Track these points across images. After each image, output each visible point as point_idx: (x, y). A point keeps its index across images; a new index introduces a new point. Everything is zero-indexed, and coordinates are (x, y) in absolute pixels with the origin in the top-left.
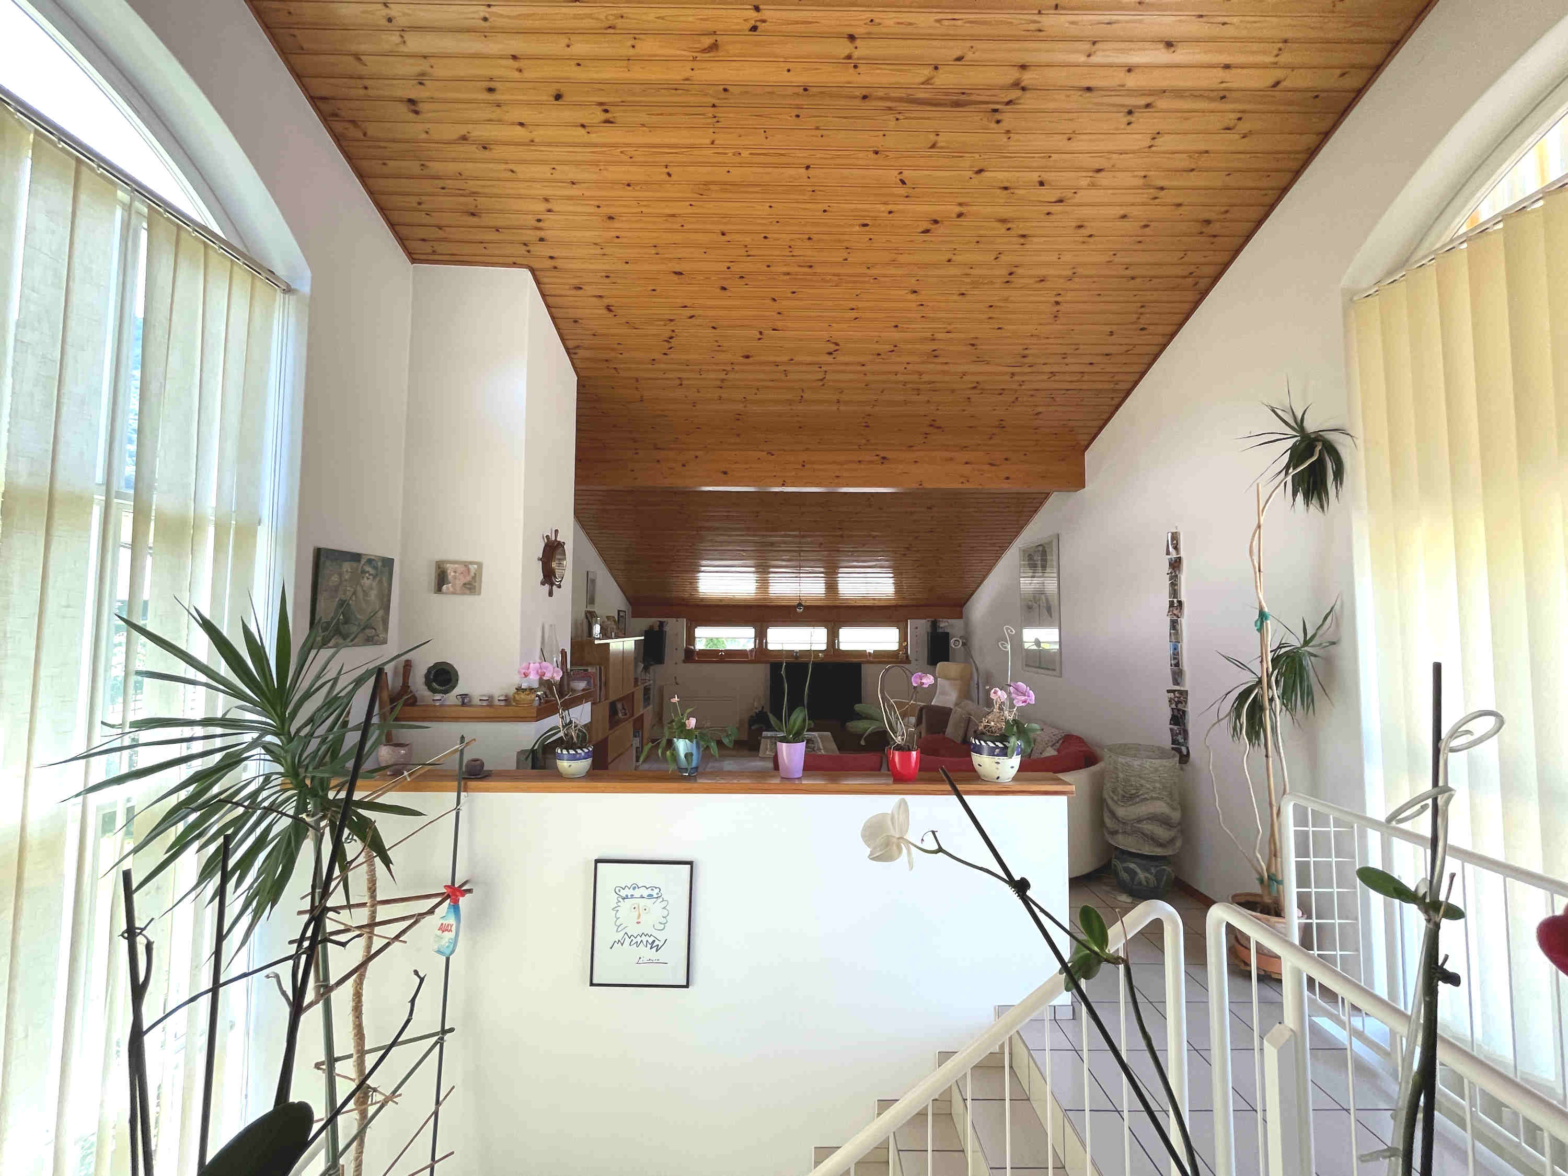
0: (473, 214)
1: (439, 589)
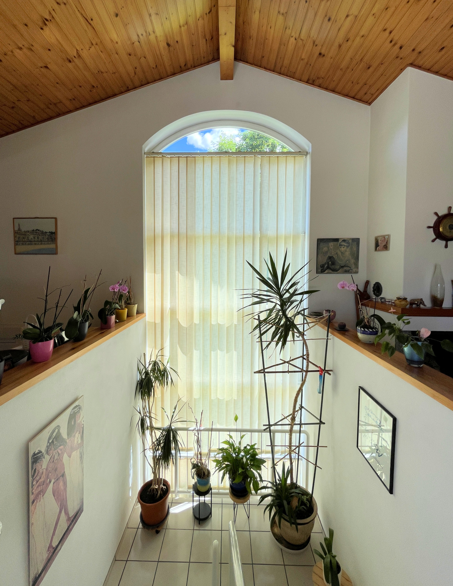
0: (369, 68)
1: (376, 250)
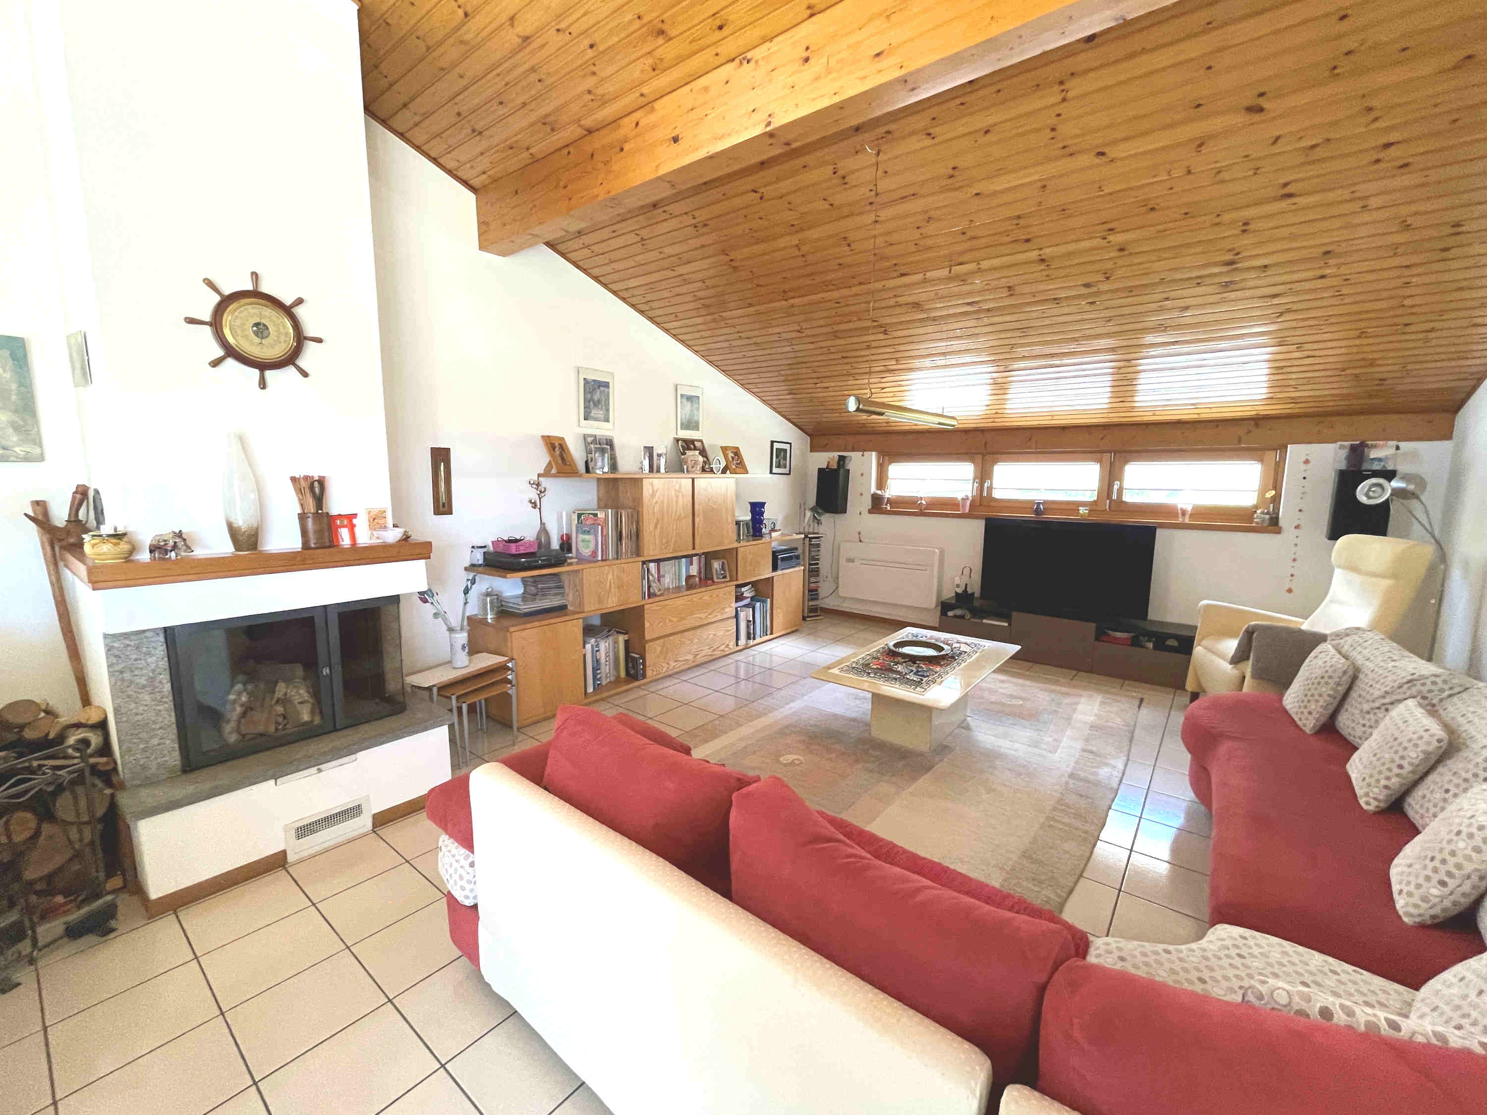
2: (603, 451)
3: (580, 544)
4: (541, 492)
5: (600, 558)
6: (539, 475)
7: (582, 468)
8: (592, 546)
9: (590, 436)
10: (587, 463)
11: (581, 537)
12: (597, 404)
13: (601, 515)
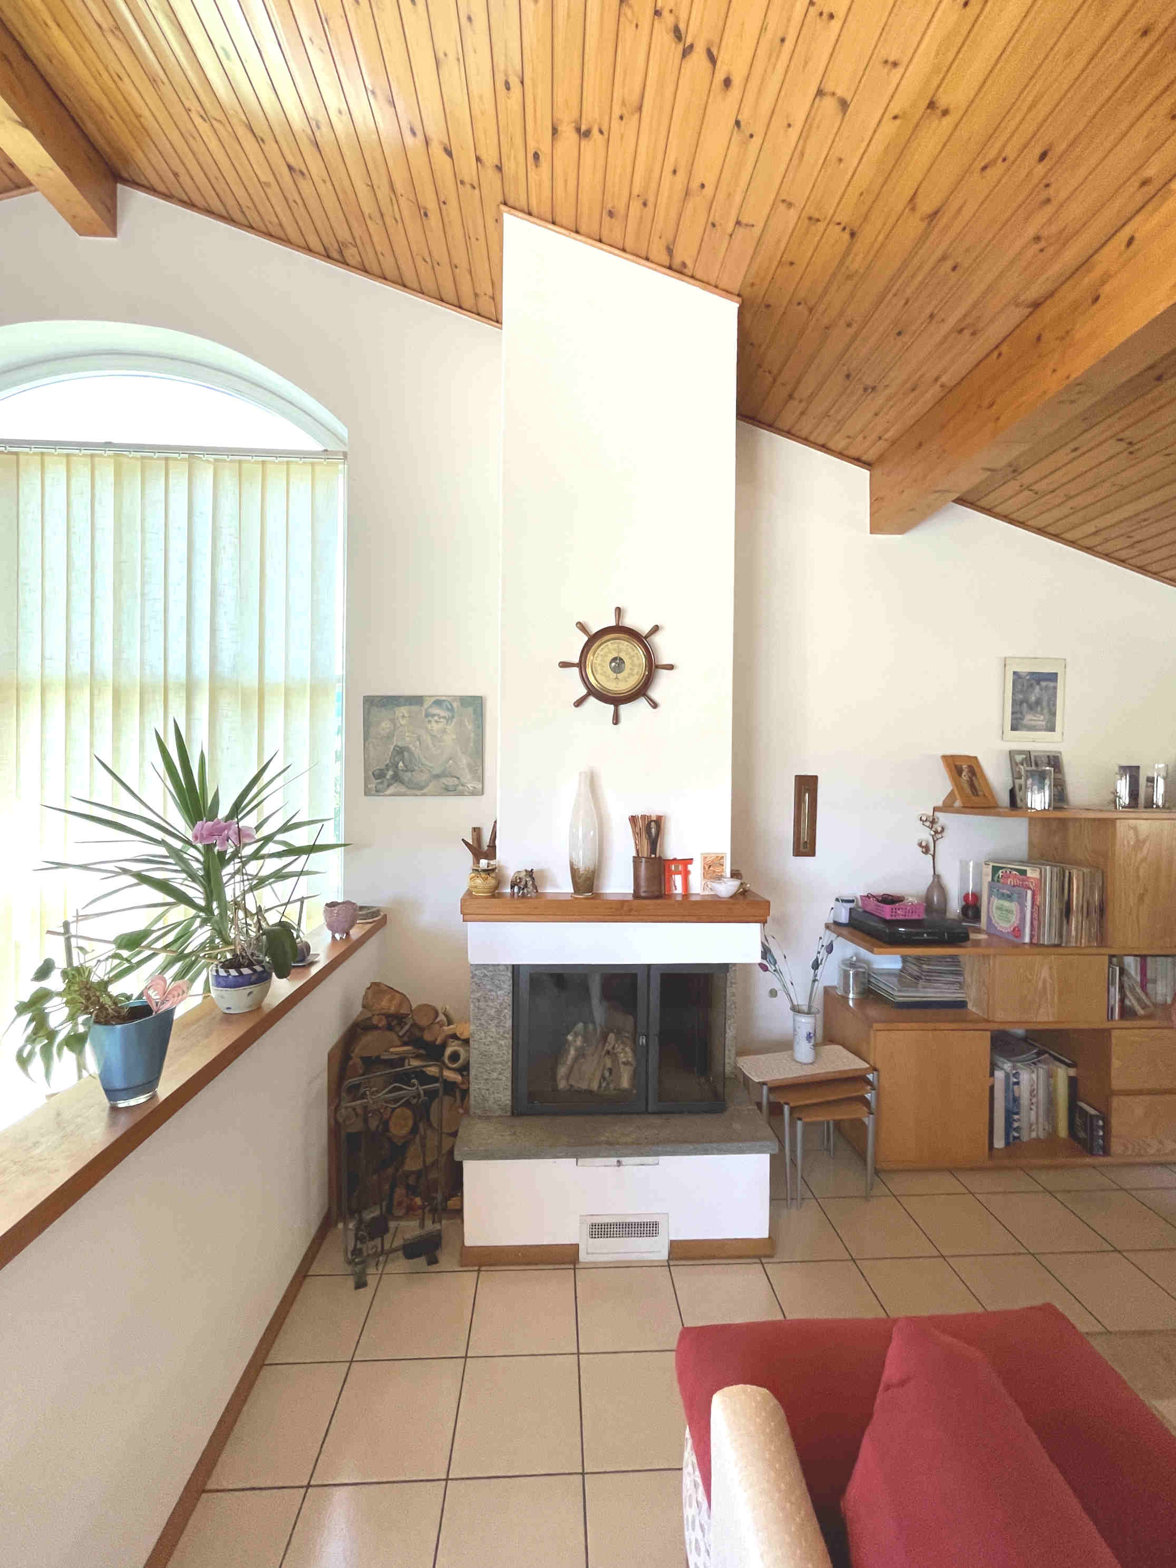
2: (1042, 776)
3: (995, 915)
4: (936, 832)
5: (1027, 940)
6: (935, 809)
7: (1004, 799)
8: (1014, 920)
9: (1020, 752)
10: (1012, 793)
11: (996, 902)
12: (1034, 707)
13: (1032, 873)
